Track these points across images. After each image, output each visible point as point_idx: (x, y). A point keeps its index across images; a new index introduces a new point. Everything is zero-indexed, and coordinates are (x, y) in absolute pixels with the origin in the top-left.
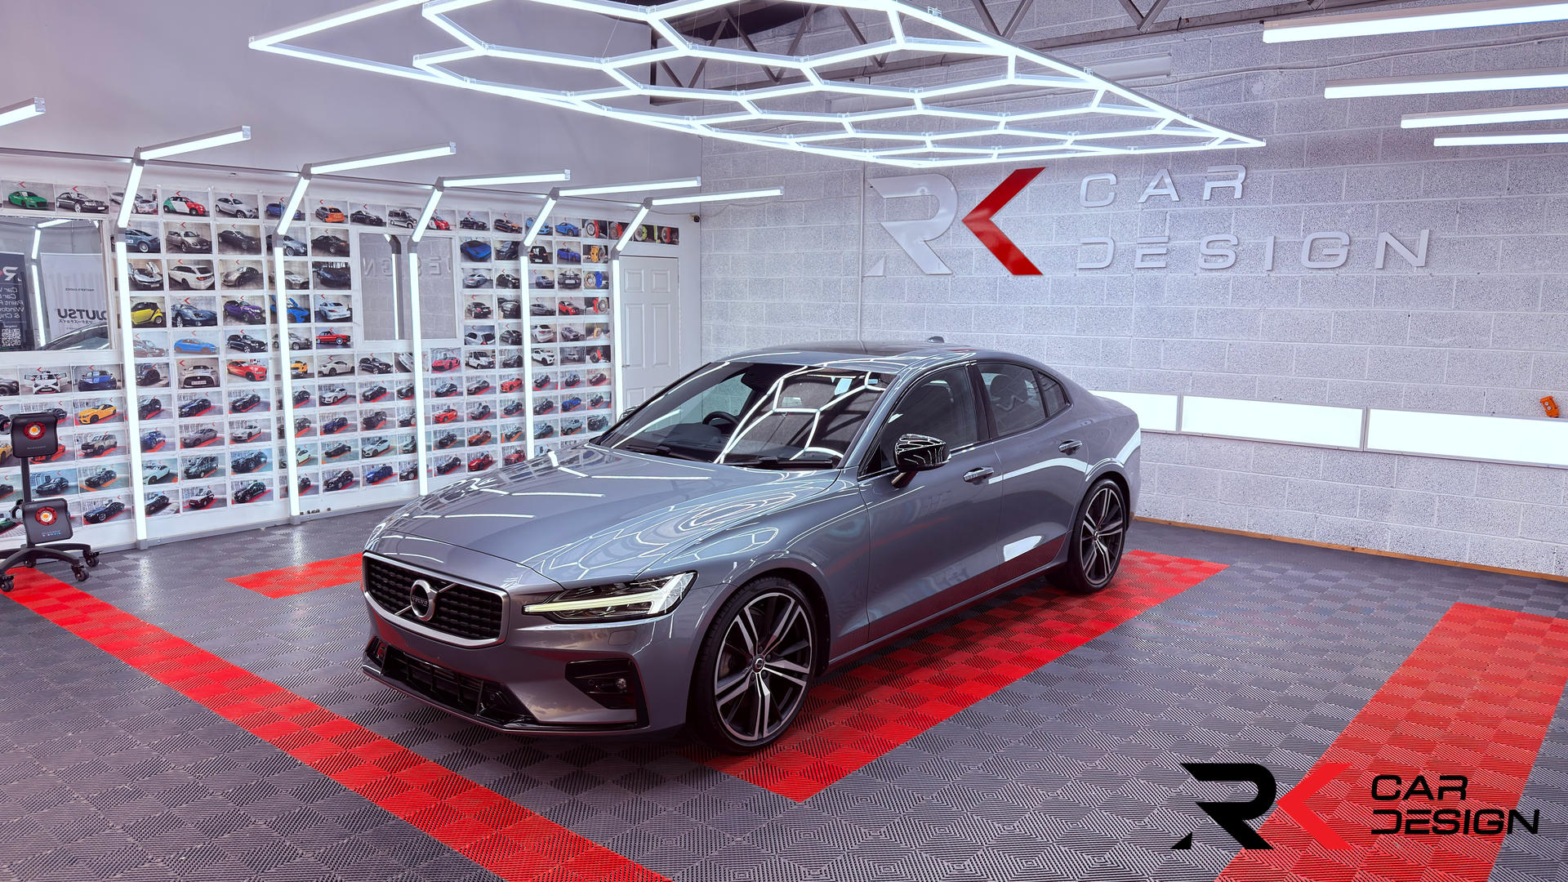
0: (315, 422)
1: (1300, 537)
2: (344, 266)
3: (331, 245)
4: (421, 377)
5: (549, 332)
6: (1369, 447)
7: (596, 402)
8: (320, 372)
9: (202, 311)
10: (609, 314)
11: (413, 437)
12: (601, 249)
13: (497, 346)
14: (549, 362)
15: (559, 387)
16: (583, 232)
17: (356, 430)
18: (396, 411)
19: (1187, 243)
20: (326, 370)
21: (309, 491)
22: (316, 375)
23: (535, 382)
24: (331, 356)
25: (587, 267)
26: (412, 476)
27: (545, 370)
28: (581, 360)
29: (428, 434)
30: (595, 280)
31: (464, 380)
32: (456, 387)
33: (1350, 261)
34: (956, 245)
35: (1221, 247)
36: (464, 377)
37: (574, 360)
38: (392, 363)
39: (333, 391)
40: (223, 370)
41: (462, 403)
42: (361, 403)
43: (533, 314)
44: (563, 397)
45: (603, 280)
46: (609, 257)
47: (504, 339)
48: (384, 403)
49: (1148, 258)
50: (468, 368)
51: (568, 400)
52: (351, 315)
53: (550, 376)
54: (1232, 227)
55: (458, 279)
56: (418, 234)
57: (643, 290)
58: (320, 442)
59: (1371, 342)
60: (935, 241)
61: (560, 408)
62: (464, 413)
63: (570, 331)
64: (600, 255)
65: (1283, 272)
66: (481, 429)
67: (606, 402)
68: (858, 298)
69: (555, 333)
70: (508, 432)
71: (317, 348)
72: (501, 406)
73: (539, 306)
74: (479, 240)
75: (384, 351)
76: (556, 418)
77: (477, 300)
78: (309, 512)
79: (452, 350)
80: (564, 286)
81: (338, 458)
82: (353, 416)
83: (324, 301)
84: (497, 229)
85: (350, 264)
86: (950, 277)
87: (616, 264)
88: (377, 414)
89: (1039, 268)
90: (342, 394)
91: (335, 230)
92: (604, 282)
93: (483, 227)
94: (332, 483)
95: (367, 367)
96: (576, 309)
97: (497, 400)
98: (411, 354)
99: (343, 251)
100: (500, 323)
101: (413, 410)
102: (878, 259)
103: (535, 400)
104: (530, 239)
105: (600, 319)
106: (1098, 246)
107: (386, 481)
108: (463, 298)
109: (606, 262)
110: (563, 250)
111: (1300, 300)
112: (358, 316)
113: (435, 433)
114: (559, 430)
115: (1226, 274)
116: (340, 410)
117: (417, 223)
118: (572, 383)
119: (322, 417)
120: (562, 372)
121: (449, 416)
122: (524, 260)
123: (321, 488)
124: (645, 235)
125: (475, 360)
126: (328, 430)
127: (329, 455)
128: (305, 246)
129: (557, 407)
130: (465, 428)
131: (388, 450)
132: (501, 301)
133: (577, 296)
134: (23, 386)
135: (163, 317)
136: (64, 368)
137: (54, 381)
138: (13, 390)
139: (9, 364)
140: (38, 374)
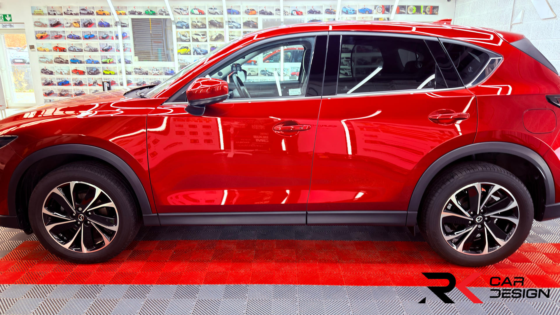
3: (251, 24)
9: (203, 50)
16: (375, 11)
74: (317, 19)
84: (326, 13)
86: (555, 20)
99: (256, 26)
124: (414, 11)
128: (240, 25)
134: (149, 73)
135: (190, 52)
136: (160, 67)
137: (158, 71)
138: (147, 74)
139: (146, 65)
140: (153, 69)
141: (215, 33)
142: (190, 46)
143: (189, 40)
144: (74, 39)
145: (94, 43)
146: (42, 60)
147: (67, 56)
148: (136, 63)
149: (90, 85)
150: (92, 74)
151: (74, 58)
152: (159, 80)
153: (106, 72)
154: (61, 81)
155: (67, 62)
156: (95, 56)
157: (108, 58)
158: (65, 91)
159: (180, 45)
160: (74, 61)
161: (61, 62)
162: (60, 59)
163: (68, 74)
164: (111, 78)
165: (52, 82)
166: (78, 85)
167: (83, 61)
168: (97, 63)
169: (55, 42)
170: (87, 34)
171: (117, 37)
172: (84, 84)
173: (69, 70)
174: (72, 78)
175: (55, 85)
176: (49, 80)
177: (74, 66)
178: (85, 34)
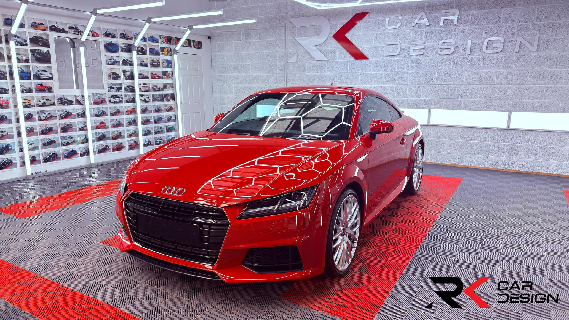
0: (37, 129)
1: (480, 166)
2: (47, 52)
3: (40, 41)
4: (88, 107)
5: (147, 87)
6: (510, 128)
7: (169, 119)
8: (38, 104)
10: (173, 79)
11: (86, 136)
12: (168, 49)
13: (123, 93)
14: (147, 101)
15: (152, 112)
16: (160, 41)
17: (58, 133)
18: (77, 123)
19: (432, 44)
20: (41, 104)
21: (35, 163)
22: (36, 106)
23: (141, 110)
24: (43, 96)
25: (163, 57)
26: (86, 154)
27: (146, 104)
28: (162, 100)
29: (93, 134)
30: (166, 64)
31: (109, 108)
32: (105, 112)
33: (504, 50)
34: (330, 47)
35: (448, 45)
36: (108, 107)
37: (158, 100)
38: (74, 100)
39: (45, 114)
41: (108, 119)
42: (59, 119)
43: (139, 78)
44: (154, 117)
45: (170, 64)
46: (172, 53)
47: (126, 90)
48: (71, 120)
49: (415, 51)
50: (110, 103)
51: (157, 118)
52: (52, 76)
53: (148, 107)
54: (452, 36)
55: (104, 61)
56: (84, 38)
57: (187, 69)
58: (39, 139)
59: (512, 84)
60: (320, 46)
61: (153, 122)
62: (109, 124)
63: (156, 87)
64: (168, 52)
65: (475, 55)
66: (118, 132)
67: (174, 119)
68: (285, 72)
69: (149, 87)
70: (130, 133)
71: (35, 93)
72: (126, 121)
73: (142, 74)
74: (112, 42)
75: (69, 94)
76: (151, 126)
77: (113, 71)
78: (36, 173)
79: (102, 94)
80: (152, 65)
81: (49, 146)
82: (56, 126)
83: (38, 69)
84: (121, 37)
85: (50, 52)
86: (327, 61)
87: (175, 56)
88: (68, 125)
89: (367, 56)
90: (50, 115)
91: (41, 34)
92: (170, 65)
93: (114, 36)
94: (47, 159)
95: (61, 102)
96: (158, 76)
97: (124, 118)
98: (83, 96)
99: (47, 45)
100: (124, 82)
101: (85, 123)
102: (294, 54)
103: (142, 118)
104: (137, 43)
105: (169, 81)
106: (393, 46)
107: (74, 157)
108: (106, 70)
109: (171, 55)
110: (151, 49)
111: (482, 67)
112: (56, 77)
113: (96, 133)
114: (153, 132)
115: (449, 57)
116: (49, 123)
117: (83, 33)
118: (158, 110)
119: (40, 126)
120: (153, 105)
121: (102, 126)
122: (134, 52)
123: (42, 161)
124: (187, 44)
125: (113, 99)
126: (43, 133)
127: (45, 145)
128: (26, 41)
129: (152, 121)
130: (110, 131)
131: (74, 142)
132: (124, 72)
133: (159, 70)
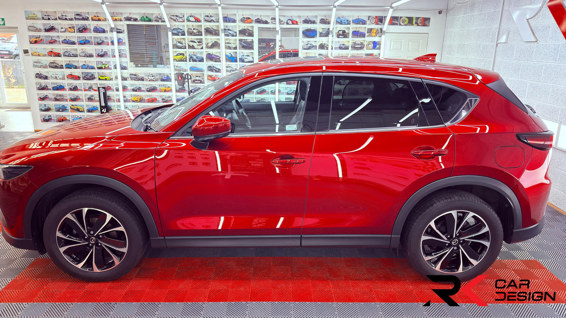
2: (251, 41)
3: (246, 32)
9: (199, 57)
12: (378, 30)
16: (368, 22)
25: (368, 39)
30: (372, 45)
34: (543, 22)
40: (206, 78)
45: (375, 45)
46: (382, 34)
48: (265, 95)
52: (253, 60)
55: (301, 45)
60: (533, 19)
64: (377, 33)
68: (493, 56)
74: (311, 28)
77: (308, 55)
80: (354, 48)
83: (243, 54)
84: (321, 23)
85: (254, 40)
86: (536, 43)
87: (383, 37)
91: (248, 26)
92: (378, 46)
93: (314, 22)
99: (251, 35)
102: (505, 32)
108: (302, 54)
109: (380, 37)
110: (355, 31)
112: (256, 60)
122: (330, 36)
124: (407, 22)
128: (236, 33)
133: (362, 53)
134: (145, 78)
135: (186, 58)
136: (156, 73)
137: (154, 77)
138: (142, 80)
139: (141, 71)
140: (149, 75)
141: (211, 41)
142: (186, 53)
143: (184, 47)
144: (69, 44)
145: (90, 49)
146: (36, 64)
147: (62, 60)
148: (132, 69)
149: (85, 90)
150: (88, 79)
151: (69, 63)
152: (155, 86)
153: (101, 78)
154: (55, 85)
155: (61, 67)
156: (90, 62)
157: (103, 63)
158: (60, 95)
159: (176, 51)
160: (69, 66)
161: (56, 67)
162: (55, 64)
163: (63, 79)
164: (107, 83)
165: (46, 86)
166: (73, 90)
167: (78, 66)
168: (93, 68)
169: (50, 47)
170: (81, 40)
171: (112, 43)
172: (79, 89)
173: (64, 75)
174: (67, 83)
175: (50, 90)
176: (43, 85)
177: (68, 71)
178: (80, 40)
